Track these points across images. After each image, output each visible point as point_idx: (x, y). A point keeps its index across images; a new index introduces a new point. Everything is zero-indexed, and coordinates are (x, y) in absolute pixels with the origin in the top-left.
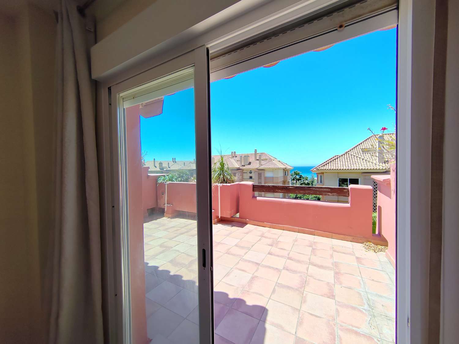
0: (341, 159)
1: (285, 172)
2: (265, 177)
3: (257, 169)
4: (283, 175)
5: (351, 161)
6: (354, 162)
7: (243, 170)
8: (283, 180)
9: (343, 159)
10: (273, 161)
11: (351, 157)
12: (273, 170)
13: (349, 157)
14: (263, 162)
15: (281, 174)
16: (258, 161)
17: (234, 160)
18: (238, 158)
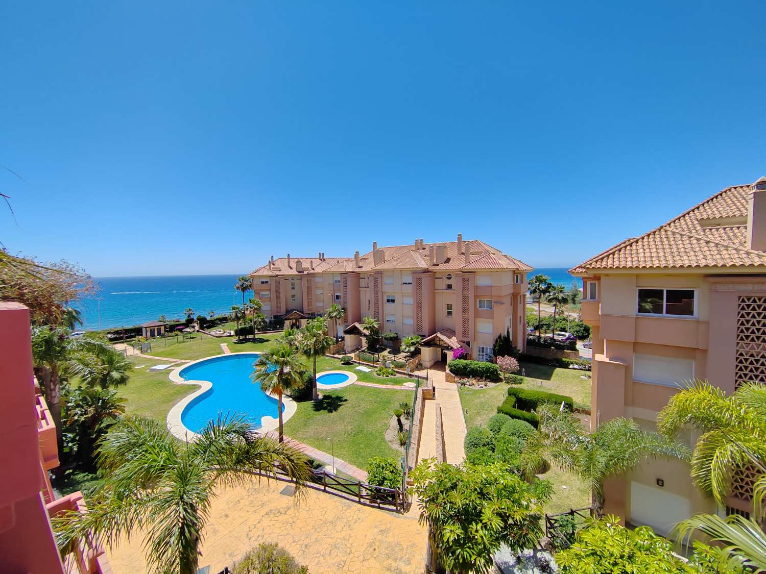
0: (647, 243)
1: (517, 276)
2: (477, 286)
3: (461, 272)
4: (512, 283)
7: (435, 273)
8: (512, 292)
10: (493, 255)
11: (672, 239)
12: (491, 272)
13: (667, 238)
15: (508, 280)
16: (463, 256)
17: (420, 254)
18: (427, 252)
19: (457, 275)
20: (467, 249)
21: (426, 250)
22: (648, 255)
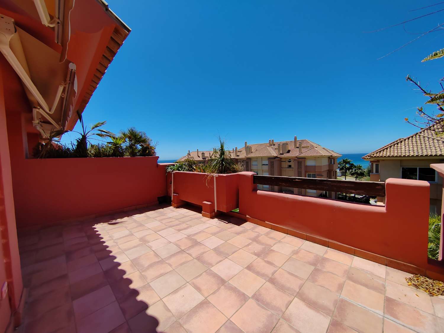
0: (407, 143)
1: (331, 160)
2: (306, 166)
3: (297, 158)
4: (328, 164)
5: (423, 144)
6: (428, 146)
7: (281, 158)
8: (328, 169)
9: (410, 143)
10: (316, 148)
11: (423, 140)
12: (315, 158)
13: (420, 140)
14: (303, 150)
15: (325, 162)
16: (298, 149)
17: (272, 148)
18: (276, 147)
19: (295, 160)
20: (300, 145)
21: (276, 145)
22: (407, 149)
